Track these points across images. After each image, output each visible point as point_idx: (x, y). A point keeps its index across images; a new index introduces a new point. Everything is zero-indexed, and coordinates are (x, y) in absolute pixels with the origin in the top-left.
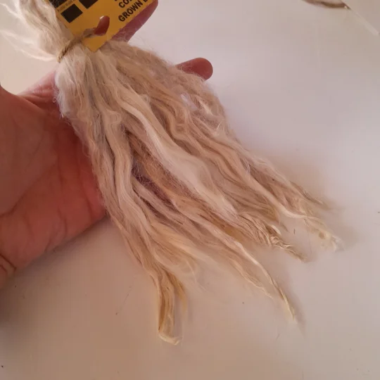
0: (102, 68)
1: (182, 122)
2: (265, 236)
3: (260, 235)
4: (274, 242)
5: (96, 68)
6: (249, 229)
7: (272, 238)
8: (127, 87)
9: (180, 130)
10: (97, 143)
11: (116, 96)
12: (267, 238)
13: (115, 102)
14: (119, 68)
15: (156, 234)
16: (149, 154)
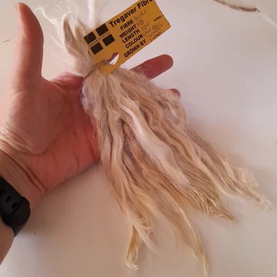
0: (112, 85)
1: (157, 119)
2: (205, 206)
3: (202, 204)
4: (211, 211)
5: (108, 84)
6: (195, 199)
7: (211, 208)
8: (126, 97)
9: (155, 124)
10: (103, 130)
11: (118, 101)
12: (207, 207)
13: (117, 105)
14: (121, 85)
15: (132, 193)
16: (134, 137)
